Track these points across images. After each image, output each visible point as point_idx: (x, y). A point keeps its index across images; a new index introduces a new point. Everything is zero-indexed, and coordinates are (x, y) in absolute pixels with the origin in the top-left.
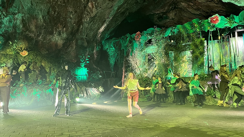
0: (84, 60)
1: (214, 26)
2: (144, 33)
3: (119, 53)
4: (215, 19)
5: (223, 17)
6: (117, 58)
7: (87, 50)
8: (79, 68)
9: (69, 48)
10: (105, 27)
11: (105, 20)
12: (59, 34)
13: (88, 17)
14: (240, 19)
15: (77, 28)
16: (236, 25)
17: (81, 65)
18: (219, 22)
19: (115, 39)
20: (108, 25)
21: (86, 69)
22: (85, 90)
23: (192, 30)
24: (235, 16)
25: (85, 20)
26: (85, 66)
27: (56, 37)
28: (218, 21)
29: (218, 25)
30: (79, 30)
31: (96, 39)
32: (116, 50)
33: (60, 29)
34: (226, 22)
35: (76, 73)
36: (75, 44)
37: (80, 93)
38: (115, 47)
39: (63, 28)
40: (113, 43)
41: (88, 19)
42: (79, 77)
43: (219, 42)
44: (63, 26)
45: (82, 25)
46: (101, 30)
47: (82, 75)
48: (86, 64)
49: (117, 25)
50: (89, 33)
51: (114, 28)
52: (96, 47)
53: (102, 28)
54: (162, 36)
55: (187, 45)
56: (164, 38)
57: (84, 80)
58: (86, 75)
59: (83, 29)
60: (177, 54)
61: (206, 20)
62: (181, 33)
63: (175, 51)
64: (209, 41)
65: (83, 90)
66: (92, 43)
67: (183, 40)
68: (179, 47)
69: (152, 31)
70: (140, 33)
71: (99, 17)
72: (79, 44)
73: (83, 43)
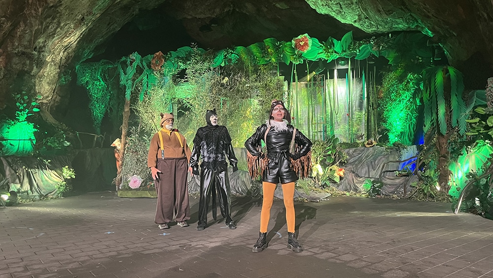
0: (25, 105)
1: (300, 56)
2: (171, 56)
3: (115, 95)
4: (303, 43)
5: (316, 40)
6: (109, 105)
7: (35, 82)
8: (13, 123)
10: (81, 34)
11: (83, 18)
13: (39, 4)
14: (342, 46)
15: (11, 28)
16: (335, 56)
17: (18, 116)
18: (309, 48)
19: (106, 63)
20: (90, 29)
21: (32, 125)
22: (26, 174)
23: (263, 58)
24: (335, 41)
25: (33, 12)
26: (29, 120)
28: (308, 46)
29: (307, 54)
30: (17, 34)
31: (60, 58)
32: (108, 87)
34: (321, 51)
35: (5, 135)
36: (2, 65)
37: (14, 182)
38: (106, 80)
40: (100, 70)
41: (40, 10)
42: (11, 144)
43: (308, 86)
45: (25, 22)
46: (73, 39)
47: (19, 140)
48: (30, 115)
49: (112, 32)
50: (42, 43)
51: (105, 38)
52: (60, 77)
53: (76, 34)
54: (206, 64)
55: (254, 87)
56: (211, 70)
57: (24, 152)
58: (30, 139)
59: (26, 31)
60: (235, 103)
61: (289, 43)
62: (243, 63)
63: (232, 98)
64: (292, 83)
65: (21, 174)
66: (48, 67)
67: (247, 76)
68: (238, 91)
69: (187, 53)
70: (162, 55)
71: (66, 8)
72: (14, 66)
73: (25, 64)
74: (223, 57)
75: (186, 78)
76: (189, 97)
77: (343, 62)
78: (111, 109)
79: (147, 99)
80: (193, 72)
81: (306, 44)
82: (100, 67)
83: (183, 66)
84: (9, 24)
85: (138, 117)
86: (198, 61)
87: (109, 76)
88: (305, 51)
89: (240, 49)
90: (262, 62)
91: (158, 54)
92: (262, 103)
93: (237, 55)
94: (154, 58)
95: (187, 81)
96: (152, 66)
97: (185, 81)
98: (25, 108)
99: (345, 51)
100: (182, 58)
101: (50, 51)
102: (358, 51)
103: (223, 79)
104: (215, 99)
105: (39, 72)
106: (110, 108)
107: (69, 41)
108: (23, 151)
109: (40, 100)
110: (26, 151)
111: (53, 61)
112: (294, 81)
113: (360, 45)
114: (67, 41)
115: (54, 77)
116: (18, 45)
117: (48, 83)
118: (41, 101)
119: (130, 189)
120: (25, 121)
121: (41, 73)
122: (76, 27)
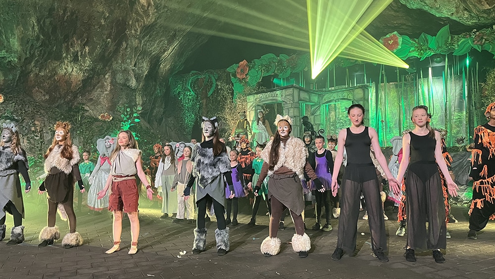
0: (128, 116)
2: (255, 64)
3: (204, 104)
4: (392, 41)
5: (407, 38)
6: (199, 113)
7: (136, 95)
9: (97, 90)
10: (174, 48)
11: (175, 33)
12: (75, 59)
13: (138, 25)
14: (438, 42)
15: (115, 47)
16: (430, 53)
17: (123, 127)
18: (400, 47)
19: (196, 74)
20: (181, 43)
23: (348, 60)
24: (429, 37)
25: (133, 31)
27: (67, 66)
28: (398, 45)
30: (120, 53)
32: (198, 97)
33: (77, 48)
34: (412, 49)
36: (109, 80)
38: (196, 90)
39: (84, 45)
40: (190, 81)
41: (139, 29)
43: (399, 86)
44: (83, 43)
45: (126, 42)
48: (132, 125)
49: (200, 45)
50: (141, 59)
51: (194, 50)
52: (155, 89)
53: (169, 49)
59: (128, 49)
64: (380, 84)
69: (271, 60)
70: (246, 64)
71: (161, 26)
72: (118, 81)
73: (127, 80)
74: (306, 61)
77: (438, 59)
81: (396, 43)
82: (190, 78)
84: (113, 44)
85: (226, 124)
87: (198, 86)
88: (395, 51)
90: (347, 65)
91: (242, 63)
94: (238, 67)
96: (237, 74)
98: (128, 119)
99: (441, 47)
100: (266, 66)
102: (456, 46)
105: (139, 85)
106: (200, 116)
109: (140, 111)
112: (382, 82)
113: (459, 39)
116: (122, 62)
121: (140, 87)
122: (170, 43)
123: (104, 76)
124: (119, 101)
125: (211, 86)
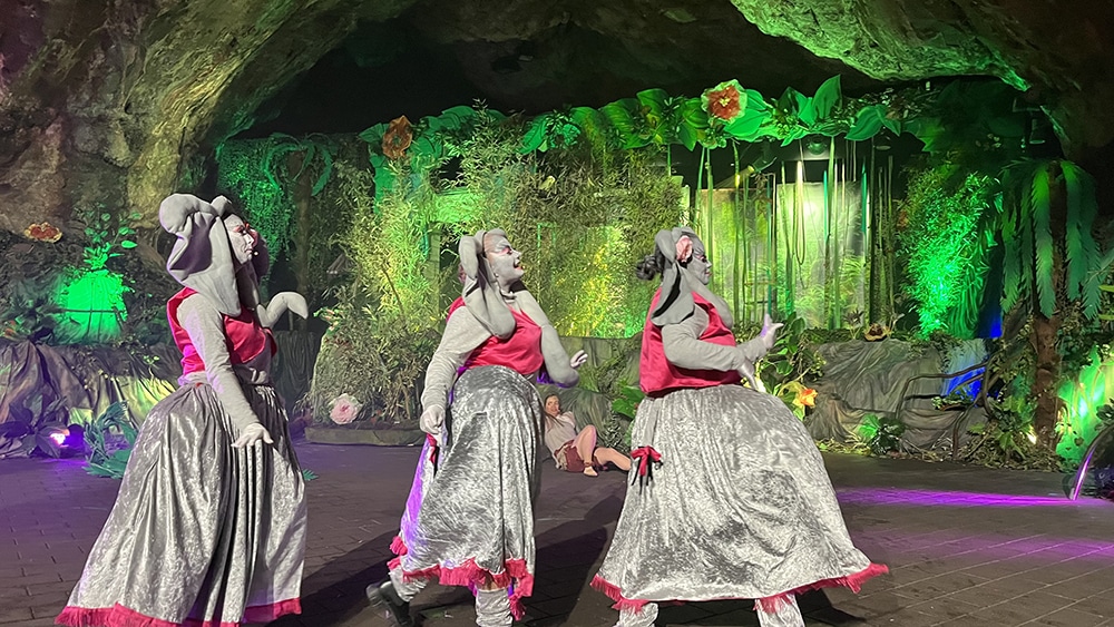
0: (104, 234)
1: (720, 131)
2: (428, 127)
3: (302, 212)
4: (728, 100)
5: (758, 96)
6: (288, 234)
7: (126, 181)
8: (77, 272)
9: (23, 163)
10: (230, 75)
11: (235, 40)
13: (138, 10)
14: (817, 110)
15: (74, 61)
16: (803, 132)
17: (89, 258)
18: (741, 114)
19: (284, 140)
20: (249, 65)
21: (118, 277)
22: (104, 387)
23: (635, 135)
24: (800, 97)
25: (124, 25)
26: (111, 265)
28: (738, 109)
29: (735, 126)
30: (87, 74)
31: (180, 129)
32: (286, 195)
34: (767, 120)
35: (59, 300)
36: (55, 143)
37: (78, 405)
38: (282, 180)
40: (270, 157)
41: (140, 22)
42: (72, 321)
43: (737, 199)
45: (105, 49)
46: (211, 87)
47: (91, 311)
48: (115, 255)
49: (297, 72)
50: (143, 94)
51: (281, 85)
52: (179, 170)
53: (217, 76)
54: (507, 148)
55: (614, 199)
56: (516, 161)
57: (101, 338)
58: (115, 310)
59: (108, 68)
60: (570, 235)
61: (694, 101)
62: (588, 145)
63: (563, 224)
64: (700, 191)
65: (95, 388)
66: (156, 149)
67: (598, 174)
68: (578, 208)
69: (465, 121)
70: (407, 125)
71: (198, 18)
72: (81, 146)
73: (104, 143)
74: (543, 130)
75: (461, 178)
76: (467, 220)
77: (817, 145)
78: (292, 244)
79: (373, 223)
80: (476, 164)
81: (734, 104)
82: (270, 149)
83: (454, 151)
84: (71, 53)
85: (352, 264)
86: (488, 141)
87: (288, 170)
88: (732, 120)
89: (583, 112)
90: (632, 143)
91: (397, 121)
92: (630, 236)
93: (576, 125)
94: (388, 131)
95: (463, 185)
96: (385, 148)
97: (458, 185)
98: (105, 240)
99: (823, 121)
100: (452, 133)
101: (160, 114)
102: (852, 120)
103: (544, 180)
104: (523, 227)
105: (137, 159)
106: (291, 241)
107: (202, 91)
108: (99, 335)
109: (136, 221)
110: (106, 336)
111: (165, 135)
112: (705, 186)
113: (858, 107)
114: (199, 90)
115: (169, 170)
116: (91, 98)
117: (154, 184)
118: (139, 224)
119: (333, 425)
120: (104, 268)
121: (138, 163)
122: (218, 61)
123: (43, 130)
124: (80, 194)
125: (320, 172)
